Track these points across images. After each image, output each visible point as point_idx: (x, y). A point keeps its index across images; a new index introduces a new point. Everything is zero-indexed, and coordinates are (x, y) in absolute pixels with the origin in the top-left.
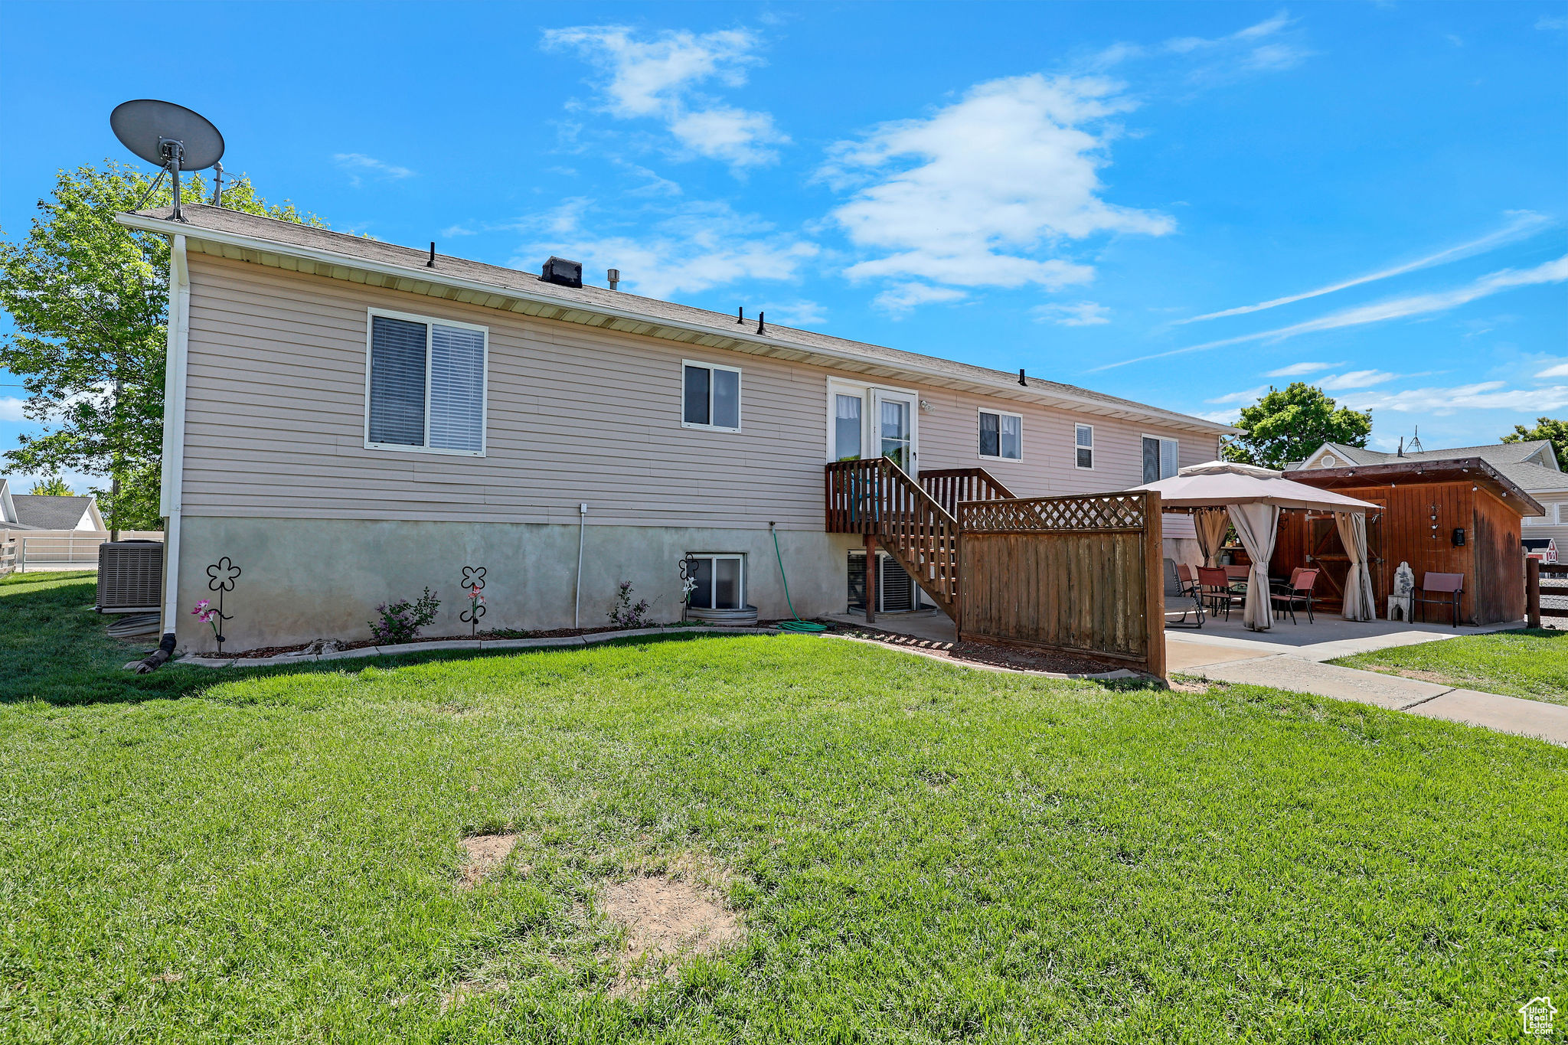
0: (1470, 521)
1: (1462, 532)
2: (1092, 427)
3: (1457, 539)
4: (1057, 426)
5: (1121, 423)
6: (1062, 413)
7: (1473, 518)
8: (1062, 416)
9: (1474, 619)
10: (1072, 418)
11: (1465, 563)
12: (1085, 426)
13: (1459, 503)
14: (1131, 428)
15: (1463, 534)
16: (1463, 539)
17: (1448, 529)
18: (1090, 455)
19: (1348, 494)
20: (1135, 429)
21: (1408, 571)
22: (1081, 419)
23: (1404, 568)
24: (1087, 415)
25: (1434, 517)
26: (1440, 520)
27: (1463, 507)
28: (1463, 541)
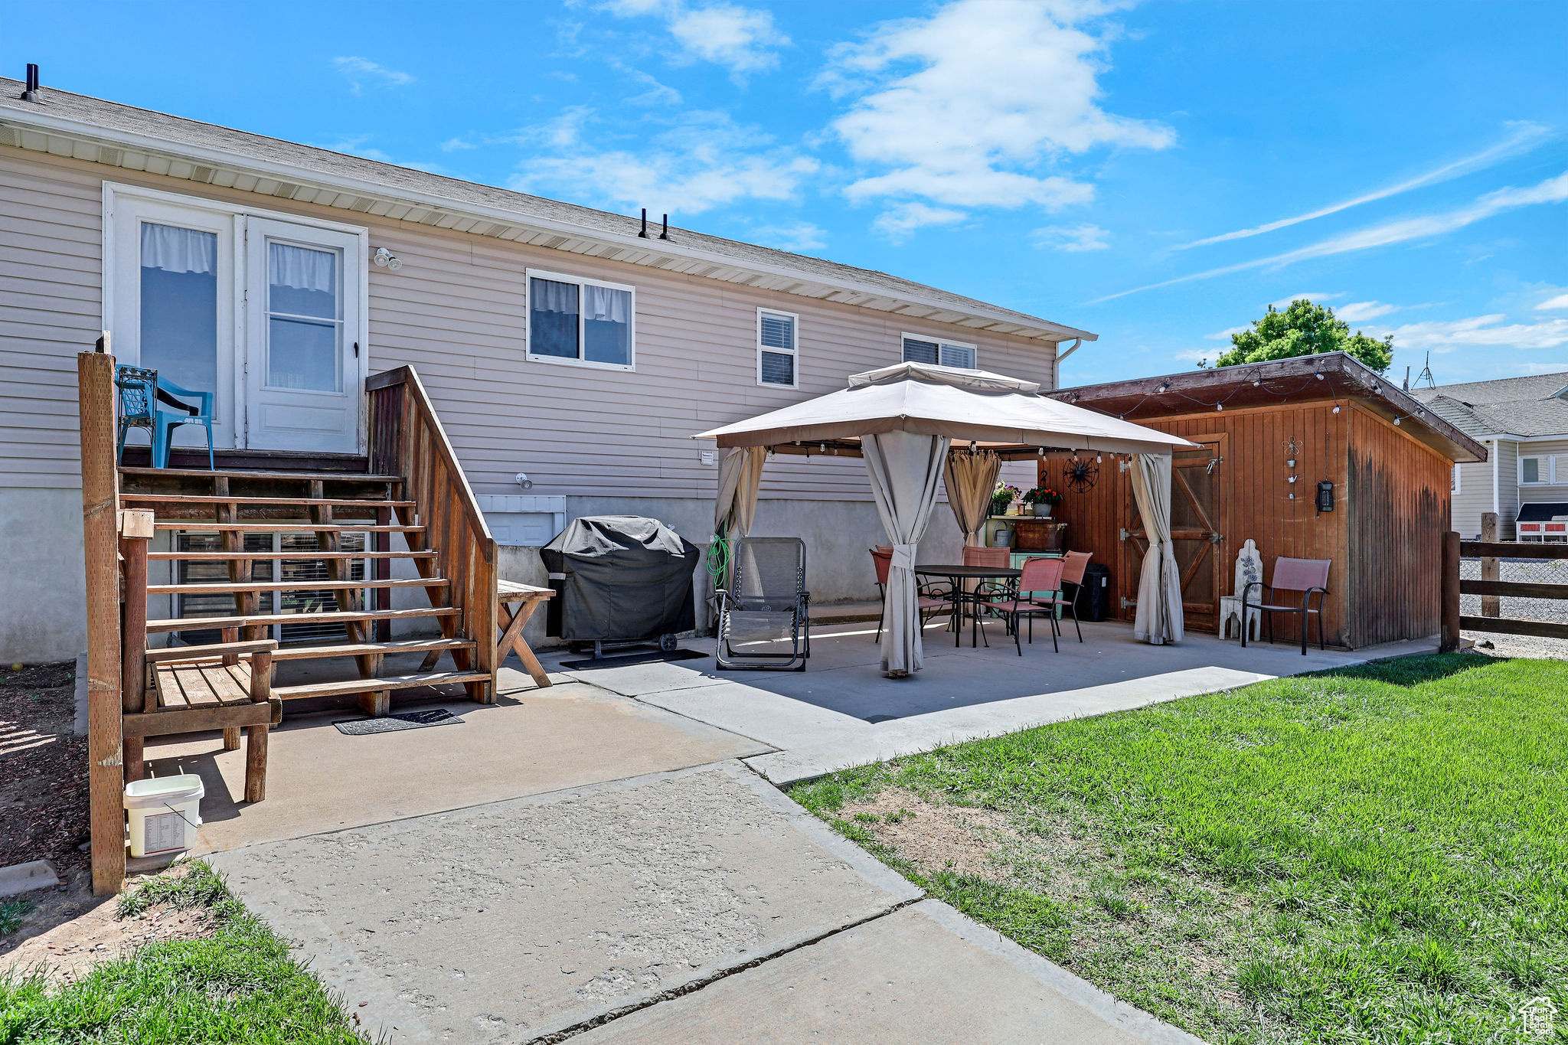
0: (1343, 467)
1: (1329, 487)
2: (796, 316)
3: (1323, 499)
4: (721, 312)
5: (860, 314)
6: (729, 290)
7: (1346, 463)
8: (726, 294)
9: (1344, 639)
10: (750, 298)
11: (1334, 542)
12: (780, 315)
13: (1327, 438)
14: (882, 322)
15: (1331, 492)
16: (1332, 498)
17: (1311, 485)
18: (792, 364)
19: (1152, 426)
20: (888, 323)
21: (1255, 555)
22: (772, 302)
23: (1249, 550)
24: (785, 295)
25: (1291, 463)
26: (1301, 466)
27: (1333, 444)
28: (1332, 505)
